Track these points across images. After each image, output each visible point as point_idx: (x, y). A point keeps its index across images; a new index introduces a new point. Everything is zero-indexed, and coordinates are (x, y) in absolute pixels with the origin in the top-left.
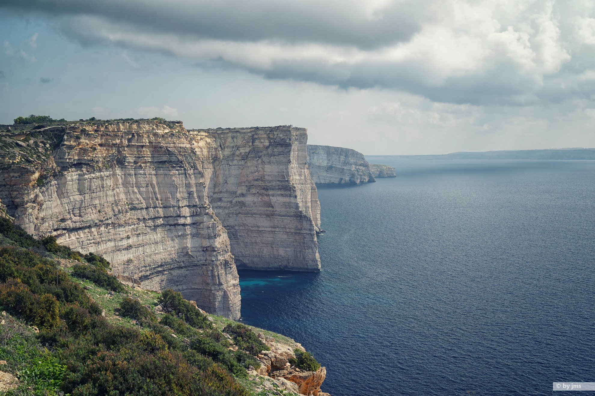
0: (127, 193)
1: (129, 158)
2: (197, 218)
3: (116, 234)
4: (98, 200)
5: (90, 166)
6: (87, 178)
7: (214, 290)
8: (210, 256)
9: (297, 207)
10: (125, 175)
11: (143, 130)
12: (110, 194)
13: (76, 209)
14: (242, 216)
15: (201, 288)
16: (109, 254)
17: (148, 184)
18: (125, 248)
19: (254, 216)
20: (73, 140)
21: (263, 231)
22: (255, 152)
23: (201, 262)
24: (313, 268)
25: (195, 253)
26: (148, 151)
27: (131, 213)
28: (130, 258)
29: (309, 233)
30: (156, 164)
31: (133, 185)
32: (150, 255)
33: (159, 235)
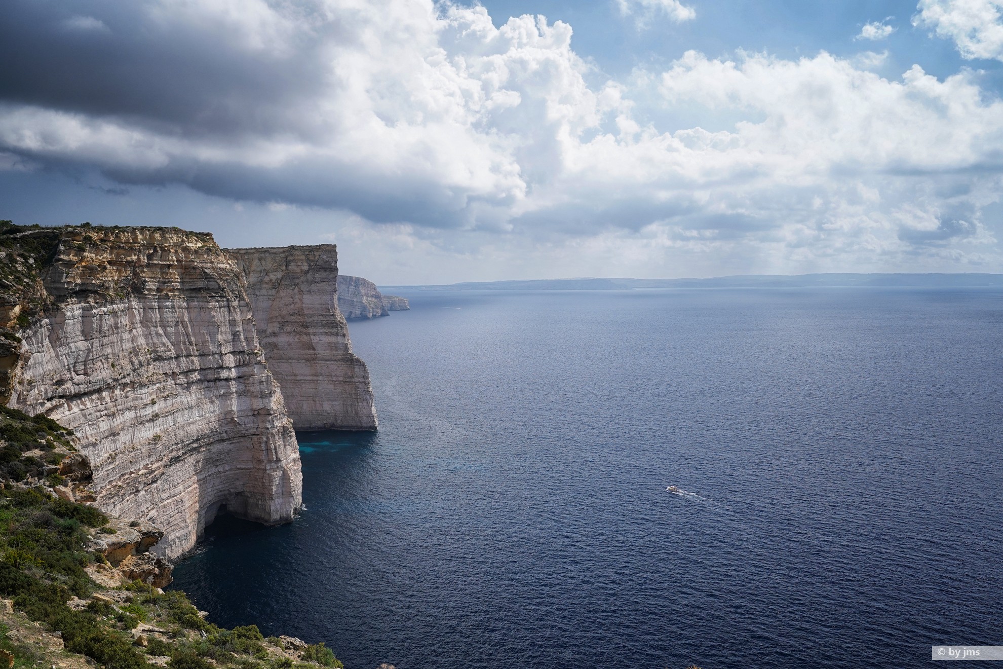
0: (147, 336)
1: (150, 283)
2: (245, 369)
3: (136, 399)
4: (110, 348)
5: (99, 294)
6: (96, 313)
7: (270, 469)
8: (263, 422)
9: (347, 349)
10: (144, 308)
11: (170, 243)
12: (127, 338)
13: (80, 363)
14: (274, 361)
15: (249, 467)
16: (128, 429)
17: (177, 322)
18: (150, 420)
19: (290, 361)
20: (73, 252)
21: (301, 380)
22: (289, 279)
23: (251, 431)
24: (369, 425)
25: (242, 418)
26: (176, 273)
27: (154, 365)
28: (156, 433)
29: (363, 381)
30: (186, 293)
31: (156, 324)
32: (183, 426)
33: (193, 396)
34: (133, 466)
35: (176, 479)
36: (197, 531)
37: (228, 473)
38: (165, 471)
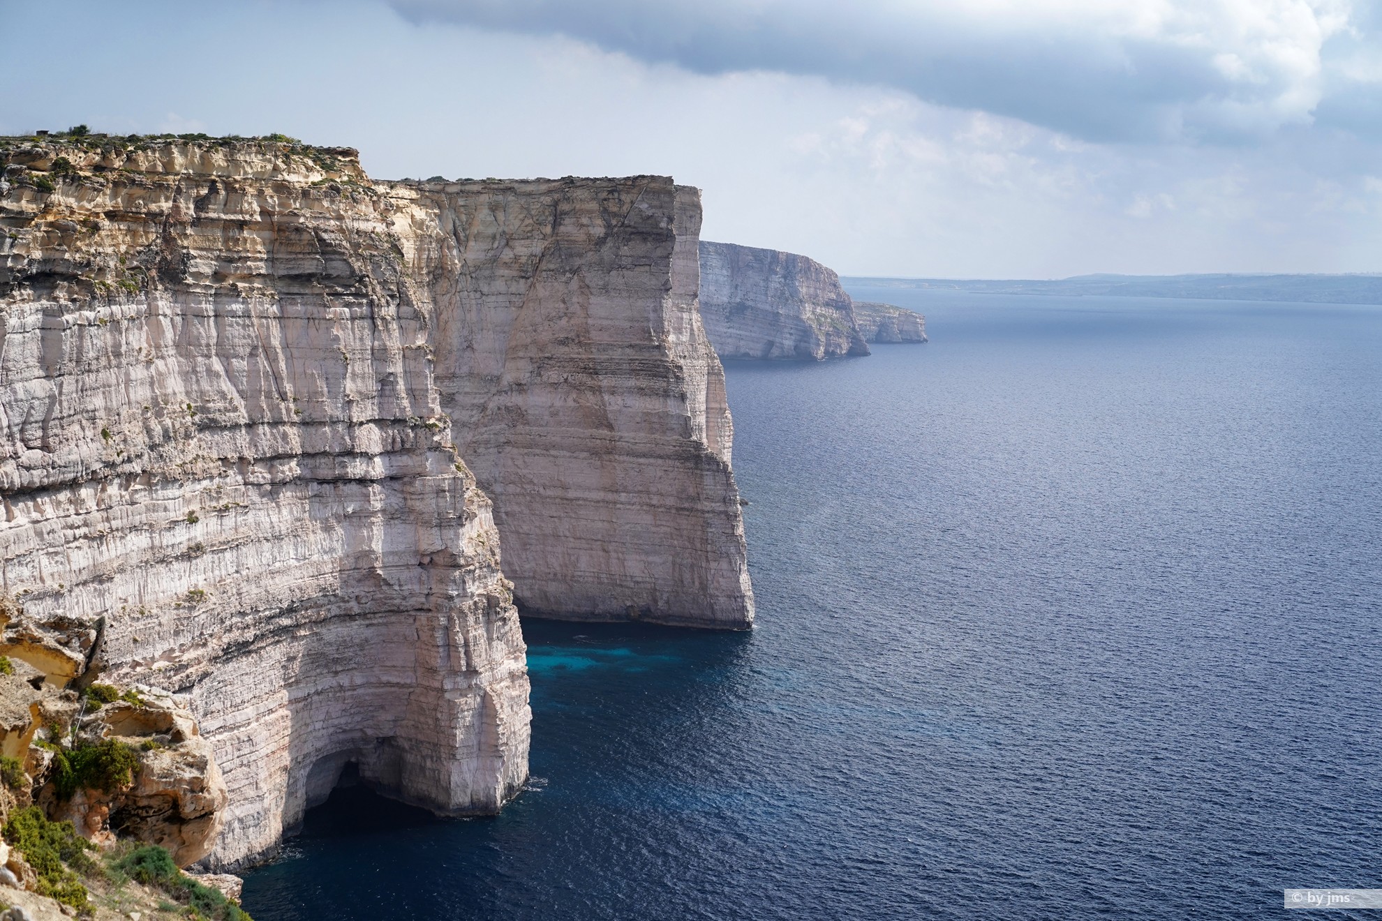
0: (189, 375)
1: (198, 260)
2: (405, 460)
3: (152, 509)
4: (101, 395)
5: (79, 282)
6: (71, 322)
7: (453, 690)
8: (441, 581)
9: (686, 427)
10: (184, 315)
11: (246, 173)
12: (140, 376)
13: (34, 425)
14: (515, 451)
15: (408, 681)
16: (132, 572)
17: (255, 348)
18: (182, 555)
19: (553, 452)
20: (27, 195)
21: (577, 499)
22: (560, 256)
23: (413, 602)
24: (731, 617)
25: (394, 570)
26: (259, 240)
27: (200, 440)
28: (196, 586)
29: (722, 509)
30: (280, 284)
31: (209, 350)
32: (258, 577)
33: (285, 512)
34: (140, 650)
35: (241, 691)
36: (285, 813)
37: (360, 691)
38: (211, 669)
